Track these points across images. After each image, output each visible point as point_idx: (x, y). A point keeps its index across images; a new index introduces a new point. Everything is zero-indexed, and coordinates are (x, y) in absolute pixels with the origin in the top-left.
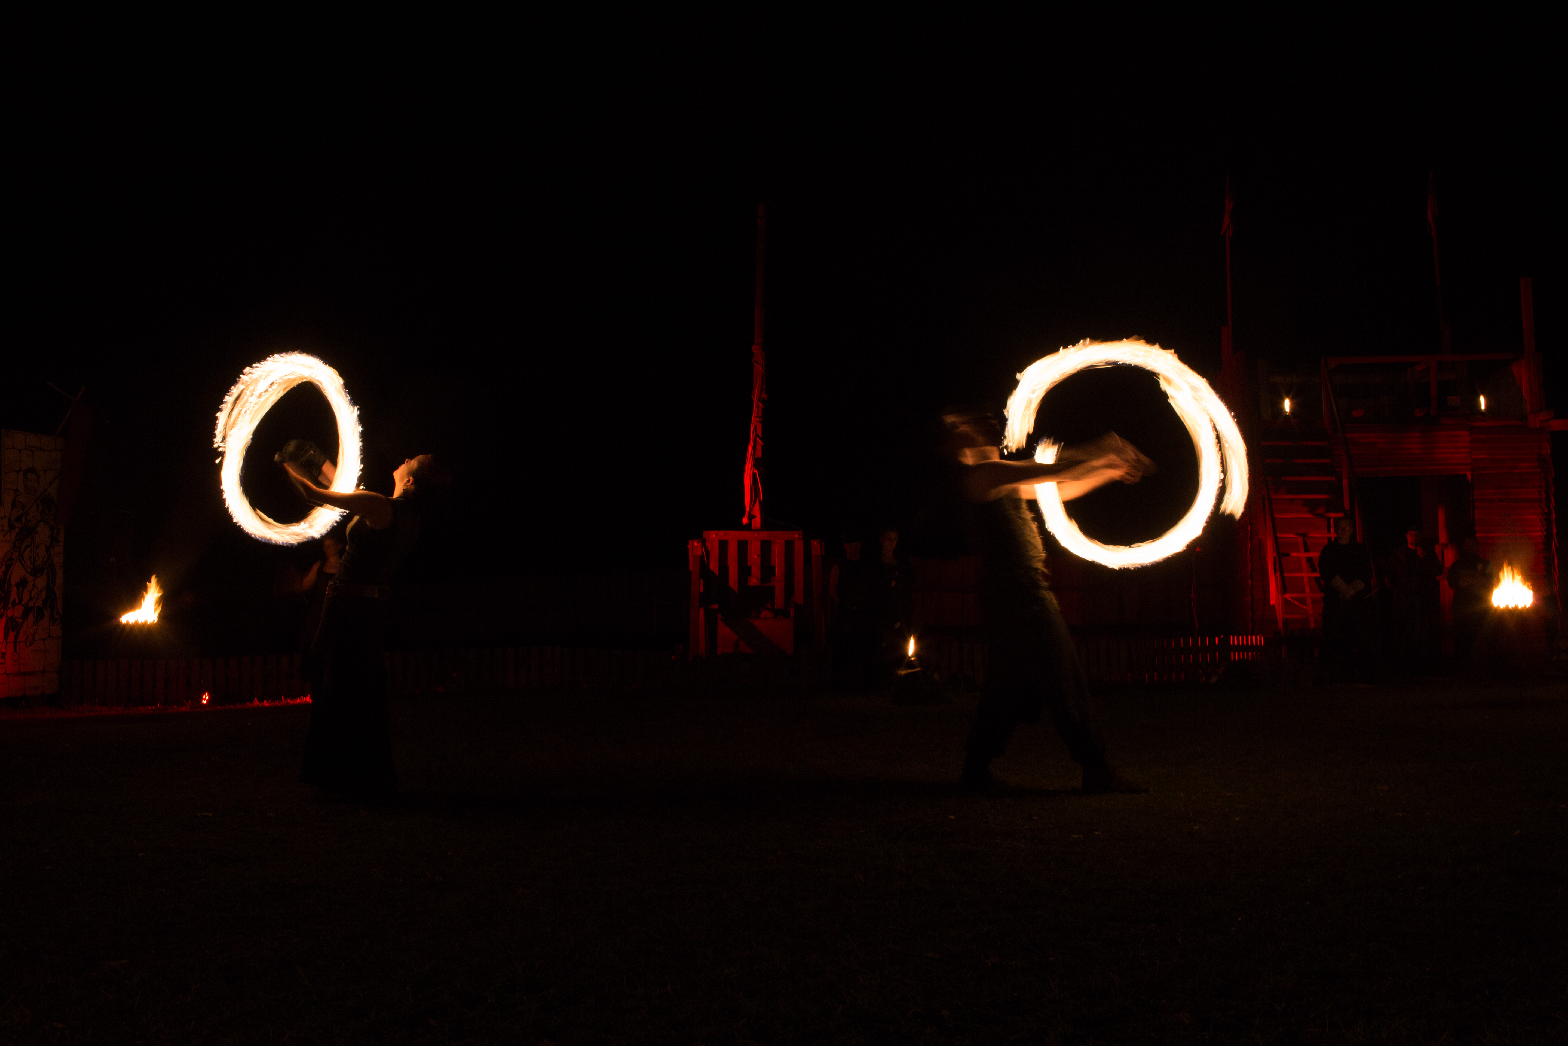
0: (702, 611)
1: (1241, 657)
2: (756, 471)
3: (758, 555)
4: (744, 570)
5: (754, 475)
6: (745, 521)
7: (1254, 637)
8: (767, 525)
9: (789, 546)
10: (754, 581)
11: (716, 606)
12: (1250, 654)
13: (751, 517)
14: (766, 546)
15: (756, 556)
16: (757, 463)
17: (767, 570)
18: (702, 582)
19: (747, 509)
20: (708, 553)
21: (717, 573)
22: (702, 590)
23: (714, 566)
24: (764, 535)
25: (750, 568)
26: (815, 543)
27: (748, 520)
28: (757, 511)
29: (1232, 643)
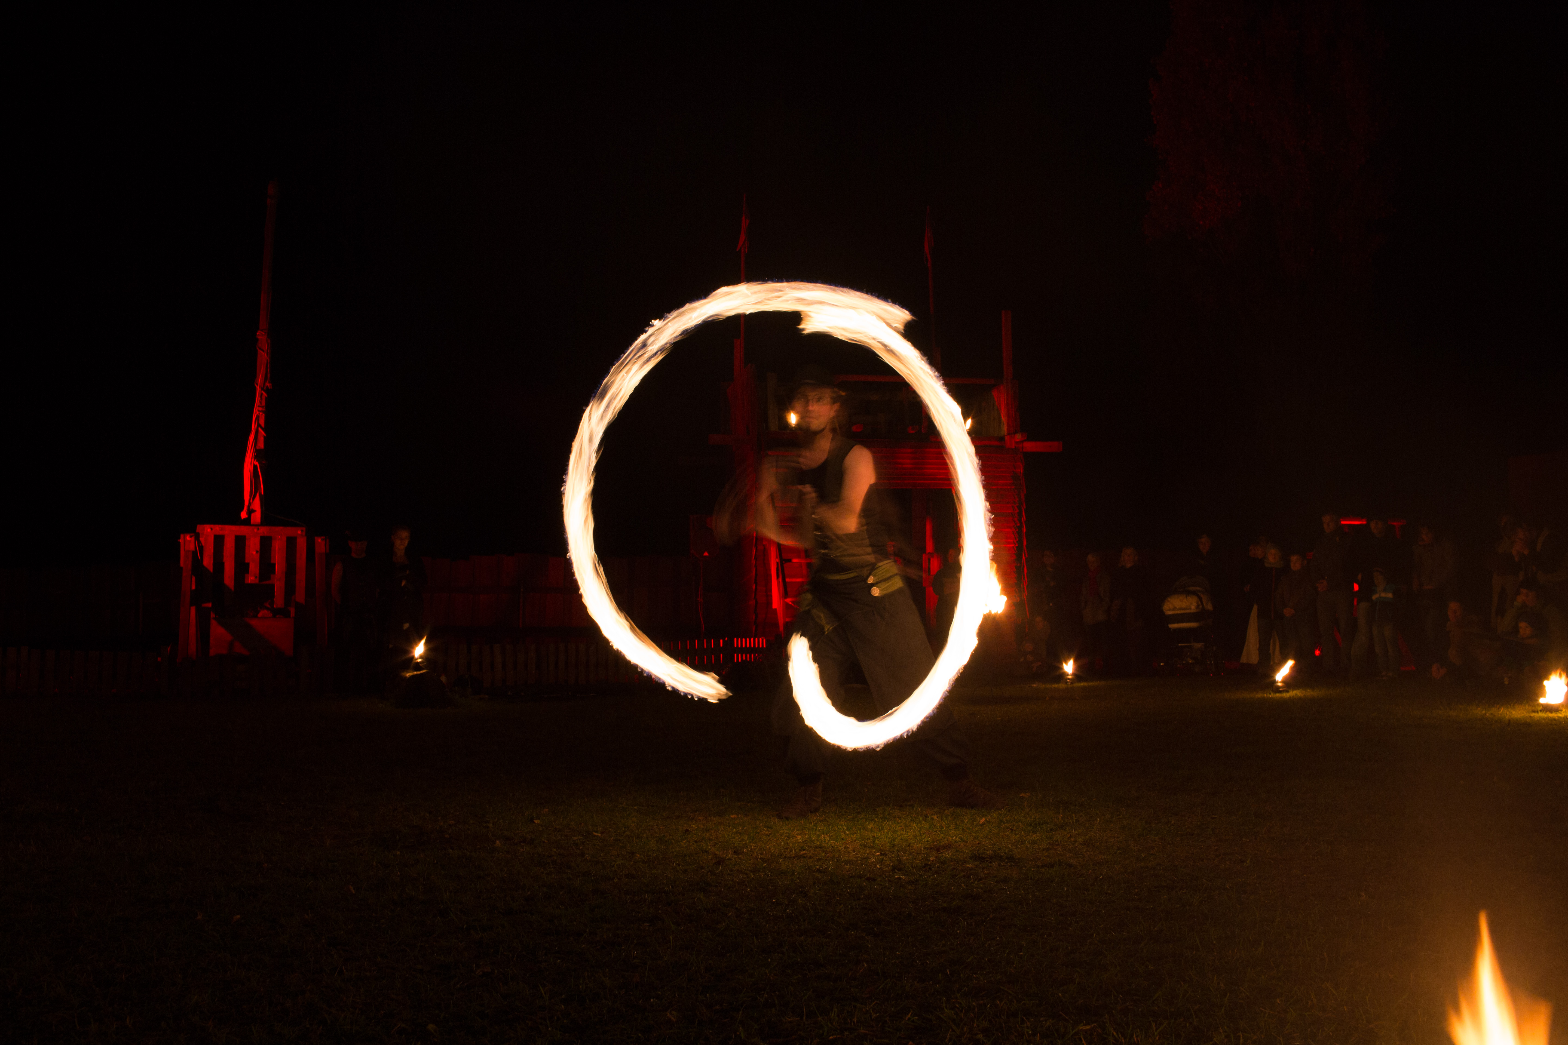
0: (193, 610)
1: (744, 659)
2: (257, 464)
3: (257, 552)
4: (242, 567)
5: (255, 467)
6: (244, 515)
7: (756, 639)
8: (266, 521)
9: (291, 542)
10: (251, 578)
11: (210, 605)
12: (752, 655)
13: (250, 512)
14: (266, 543)
15: (254, 553)
16: (258, 455)
17: (267, 567)
18: (194, 579)
19: (246, 503)
20: (201, 548)
21: (211, 569)
22: (193, 587)
23: (208, 562)
24: (264, 531)
25: (248, 564)
26: (319, 540)
27: (247, 514)
28: (257, 505)
29: (735, 646)
